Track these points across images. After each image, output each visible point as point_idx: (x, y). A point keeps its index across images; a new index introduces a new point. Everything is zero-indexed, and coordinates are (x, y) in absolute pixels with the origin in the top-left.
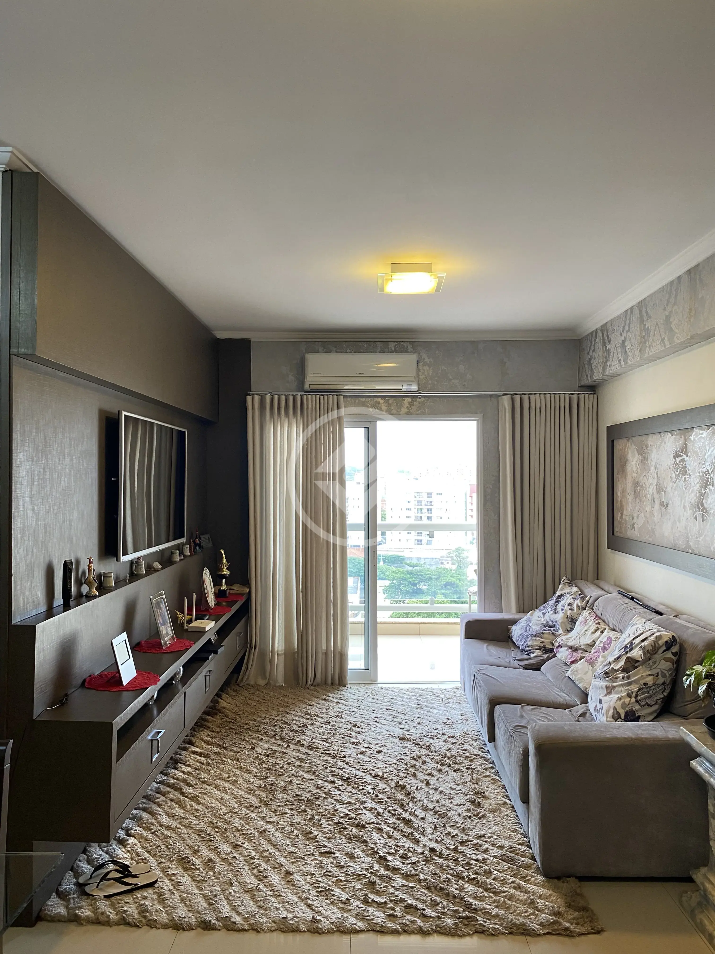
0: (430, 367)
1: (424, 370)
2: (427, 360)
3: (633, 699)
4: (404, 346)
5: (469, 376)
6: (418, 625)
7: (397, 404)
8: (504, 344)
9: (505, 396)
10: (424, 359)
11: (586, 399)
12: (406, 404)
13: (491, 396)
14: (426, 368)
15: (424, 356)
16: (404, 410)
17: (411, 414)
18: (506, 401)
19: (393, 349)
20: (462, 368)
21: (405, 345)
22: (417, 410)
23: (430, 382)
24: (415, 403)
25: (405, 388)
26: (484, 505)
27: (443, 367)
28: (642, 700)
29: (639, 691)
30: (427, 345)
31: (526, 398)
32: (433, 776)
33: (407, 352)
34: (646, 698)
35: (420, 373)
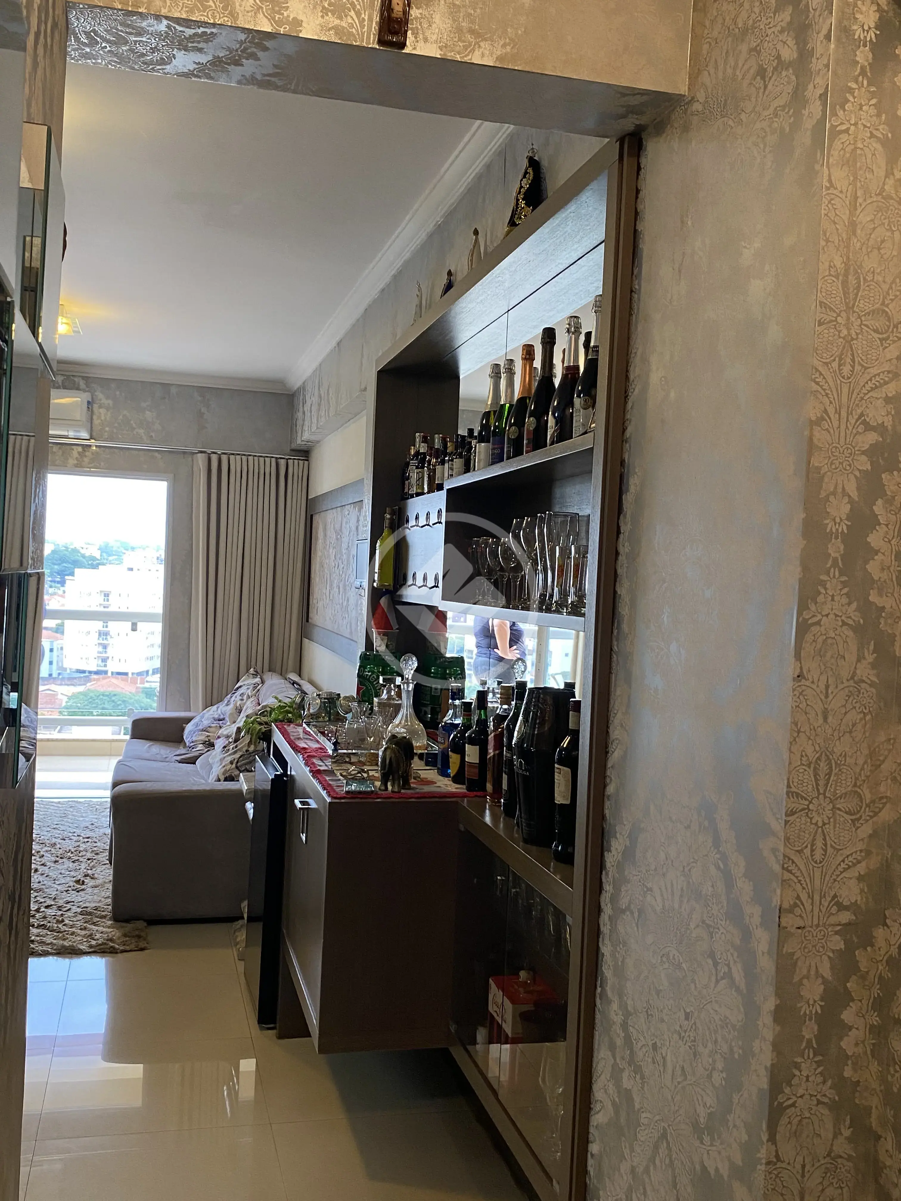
0: (108, 410)
1: (100, 413)
2: (105, 401)
3: (234, 766)
4: (75, 381)
5: (157, 426)
6: (109, 743)
7: (63, 453)
8: (203, 390)
9: (199, 455)
10: (100, 400)
11: (296, 466)
12: (75, 454)
13: (184, 453)
14: (102, 411)
15: (100, 395)
16: (72, 462)
17: (82, 467)
18: (201, 460)
19: (61, 384)
20: (149, 415)
21: (76, 379)
22: (89, 463)
23: (107, 429)
24: (87, 454)
25: (71, 434)
26: (172, 585)
27: (125, 412)
28: (241, 766)
29: (240, 757)
30: (105, 383)
31: (224, 458)
32: (45, 866)
33: (78, 389)
34: (245, 764)
35: (95, 417)
